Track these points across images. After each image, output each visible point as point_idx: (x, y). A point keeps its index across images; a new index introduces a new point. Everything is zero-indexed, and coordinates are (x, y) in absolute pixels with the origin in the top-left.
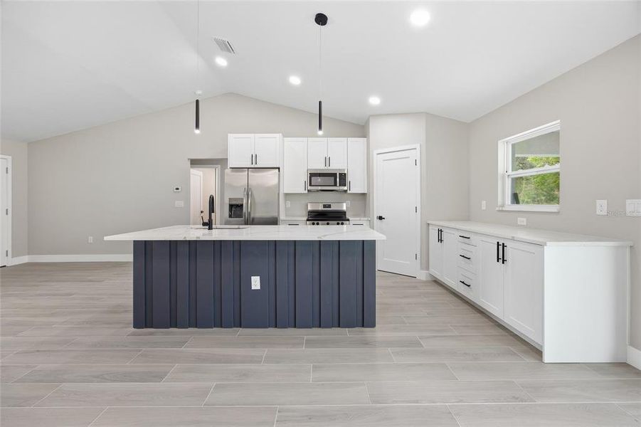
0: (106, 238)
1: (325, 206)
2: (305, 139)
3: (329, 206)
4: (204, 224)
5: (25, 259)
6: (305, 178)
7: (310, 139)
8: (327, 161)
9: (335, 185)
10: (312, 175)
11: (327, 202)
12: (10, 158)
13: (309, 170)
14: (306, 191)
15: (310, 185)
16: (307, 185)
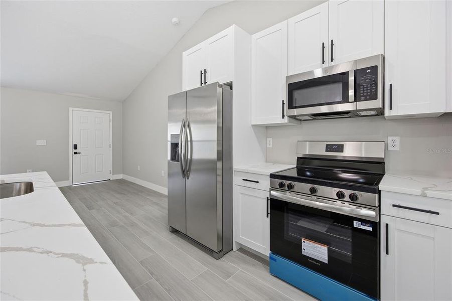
2: (284, 23)
3: (340, 148)
5: (120, 176)
6: (284, 96)
7: (291, 20)
8: (328, 51)
9: (345, 100)
10: (294, 88)
11: (334, 140)
12: (111, 113)
13: (288, 78)
14: (286, 120)
15: (291, 106)
16: (286, 106)
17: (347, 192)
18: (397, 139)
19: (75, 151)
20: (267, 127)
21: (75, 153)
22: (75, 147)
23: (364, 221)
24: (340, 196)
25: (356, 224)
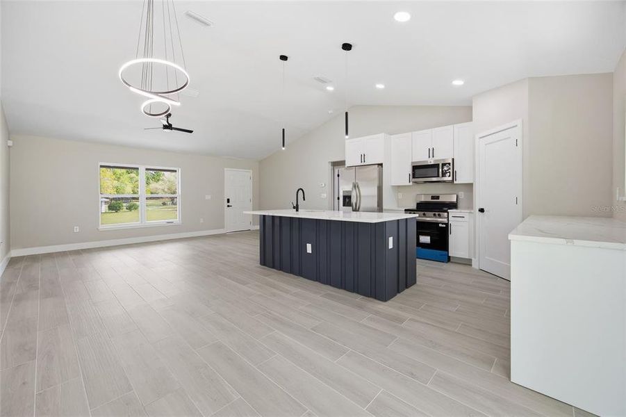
0: (244, 212)
1: (433, 198)
2: (410, 134)
3: (438, 198)
4: (294, 208)
6: (410, 171)
7: (414, 133)
8: (431, 152)
9: (438, 176)
10: (415, 168)
11: (435, 193)
12: (251, 171)
13: (412, 163)
14: (411, 183)
15: (414, 177)
16: (411, 177)
17: (437, 213)
18: (462, 193)
19: (229, 204)
20: (399, 187)
21: (228, 206)
22: (228, 201)
23: (443, 224)
24: (435, 215)
25: (440, 225)
